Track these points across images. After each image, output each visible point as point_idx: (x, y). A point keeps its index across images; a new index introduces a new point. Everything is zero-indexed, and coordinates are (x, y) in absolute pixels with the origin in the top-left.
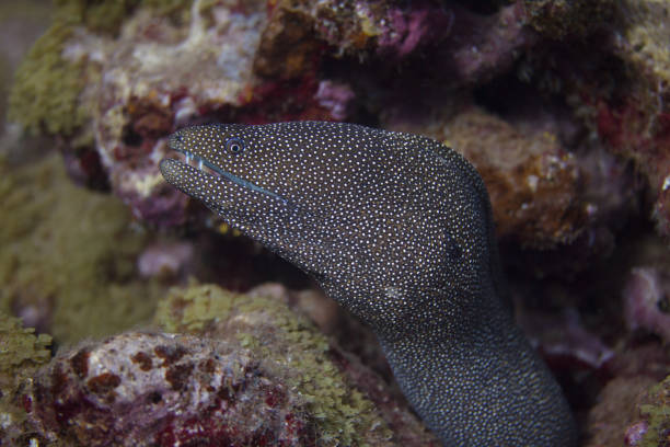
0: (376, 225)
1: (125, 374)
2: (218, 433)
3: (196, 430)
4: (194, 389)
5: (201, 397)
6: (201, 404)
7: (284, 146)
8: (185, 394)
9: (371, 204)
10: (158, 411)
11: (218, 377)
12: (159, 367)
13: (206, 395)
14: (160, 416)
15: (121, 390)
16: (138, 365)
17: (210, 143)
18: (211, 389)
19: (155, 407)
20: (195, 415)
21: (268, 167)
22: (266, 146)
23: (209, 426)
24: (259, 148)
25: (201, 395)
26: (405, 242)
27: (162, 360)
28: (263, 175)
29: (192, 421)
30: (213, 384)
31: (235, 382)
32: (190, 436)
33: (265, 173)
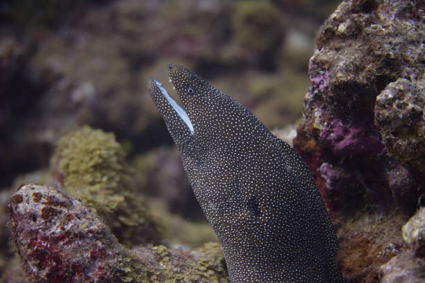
0: (221, 170)
1: (26, 198)
2: (55, 253)
3: (45, 245)
4: (55, 224)
5: (56, 230)
6: (54, 233)
7: (210, 108)
8: (48, 224)
9: (226, 159)
10: (33, 225)
11: (70, 225)
12: (43, 203)
13: (59, 230)
14: (33, 228)
15: (21, 205)
16: (33, 197)
17: (182, 81)
18: (63, 229)
19: (32, 222)
20: (48, 237)
21: (197, 111)
22: (204, 101)
23: (53, 247)
24: (200, 100)
25: (57, 229)
26: (228, 187)
27: (46, 201)
28: (193, 113)
29: (45, 239)
30: (65, 227)
31: (76, 232)
32: (41, 246)
33: (194, 113)
